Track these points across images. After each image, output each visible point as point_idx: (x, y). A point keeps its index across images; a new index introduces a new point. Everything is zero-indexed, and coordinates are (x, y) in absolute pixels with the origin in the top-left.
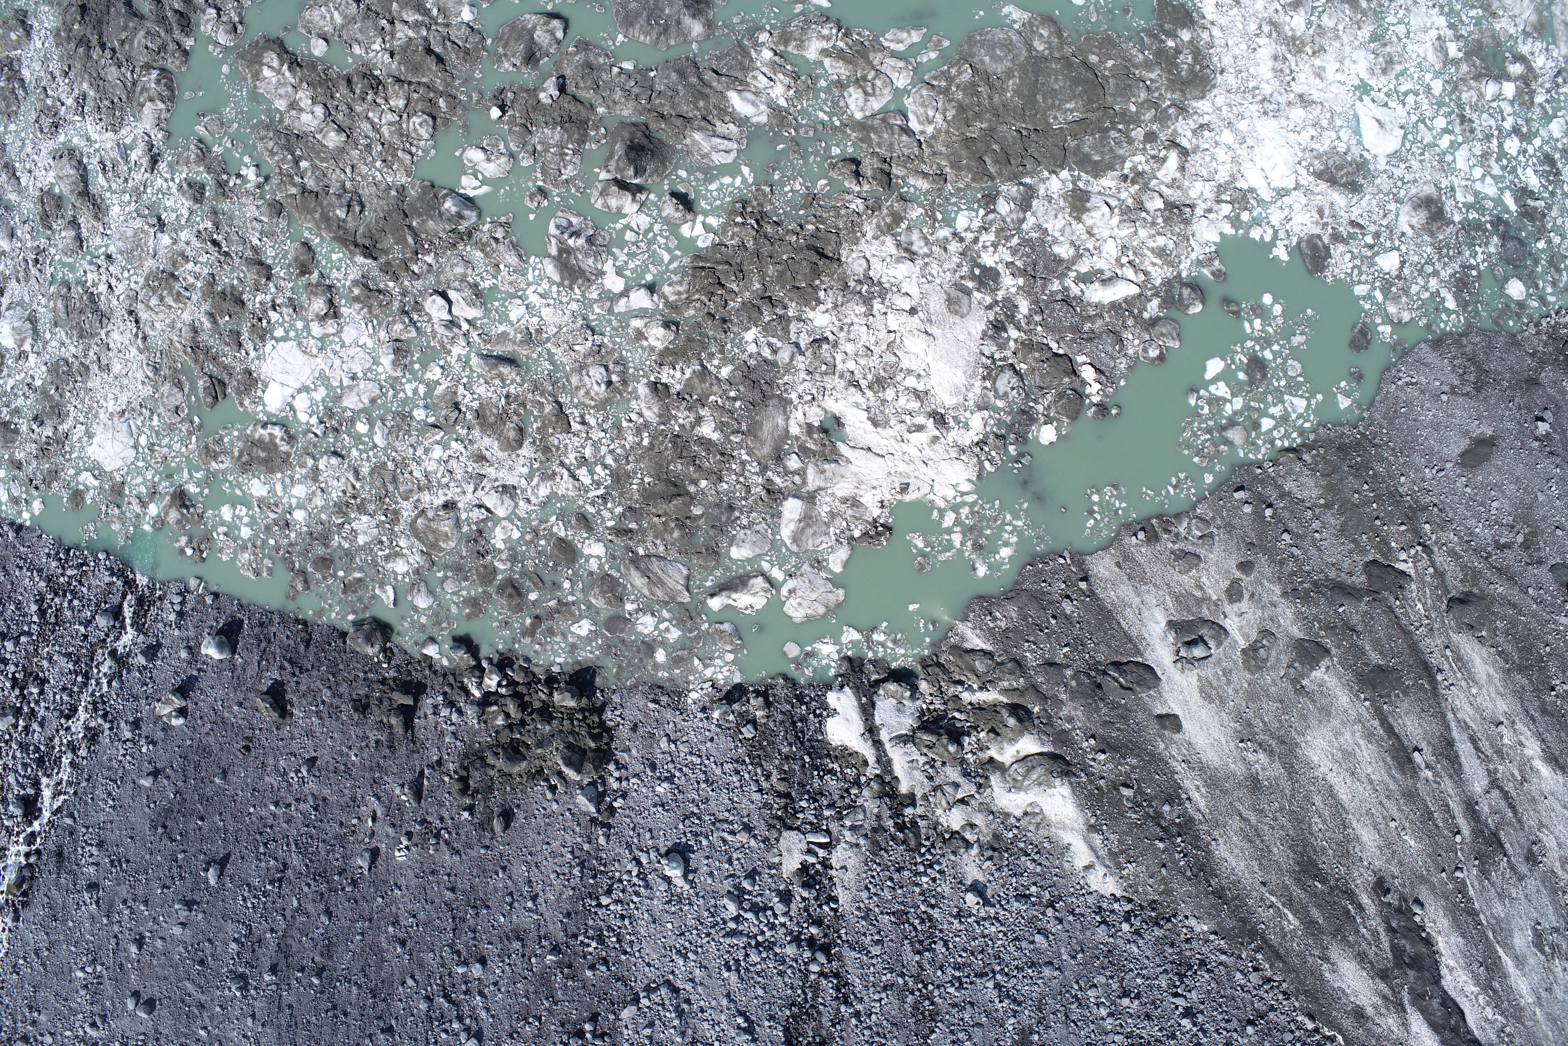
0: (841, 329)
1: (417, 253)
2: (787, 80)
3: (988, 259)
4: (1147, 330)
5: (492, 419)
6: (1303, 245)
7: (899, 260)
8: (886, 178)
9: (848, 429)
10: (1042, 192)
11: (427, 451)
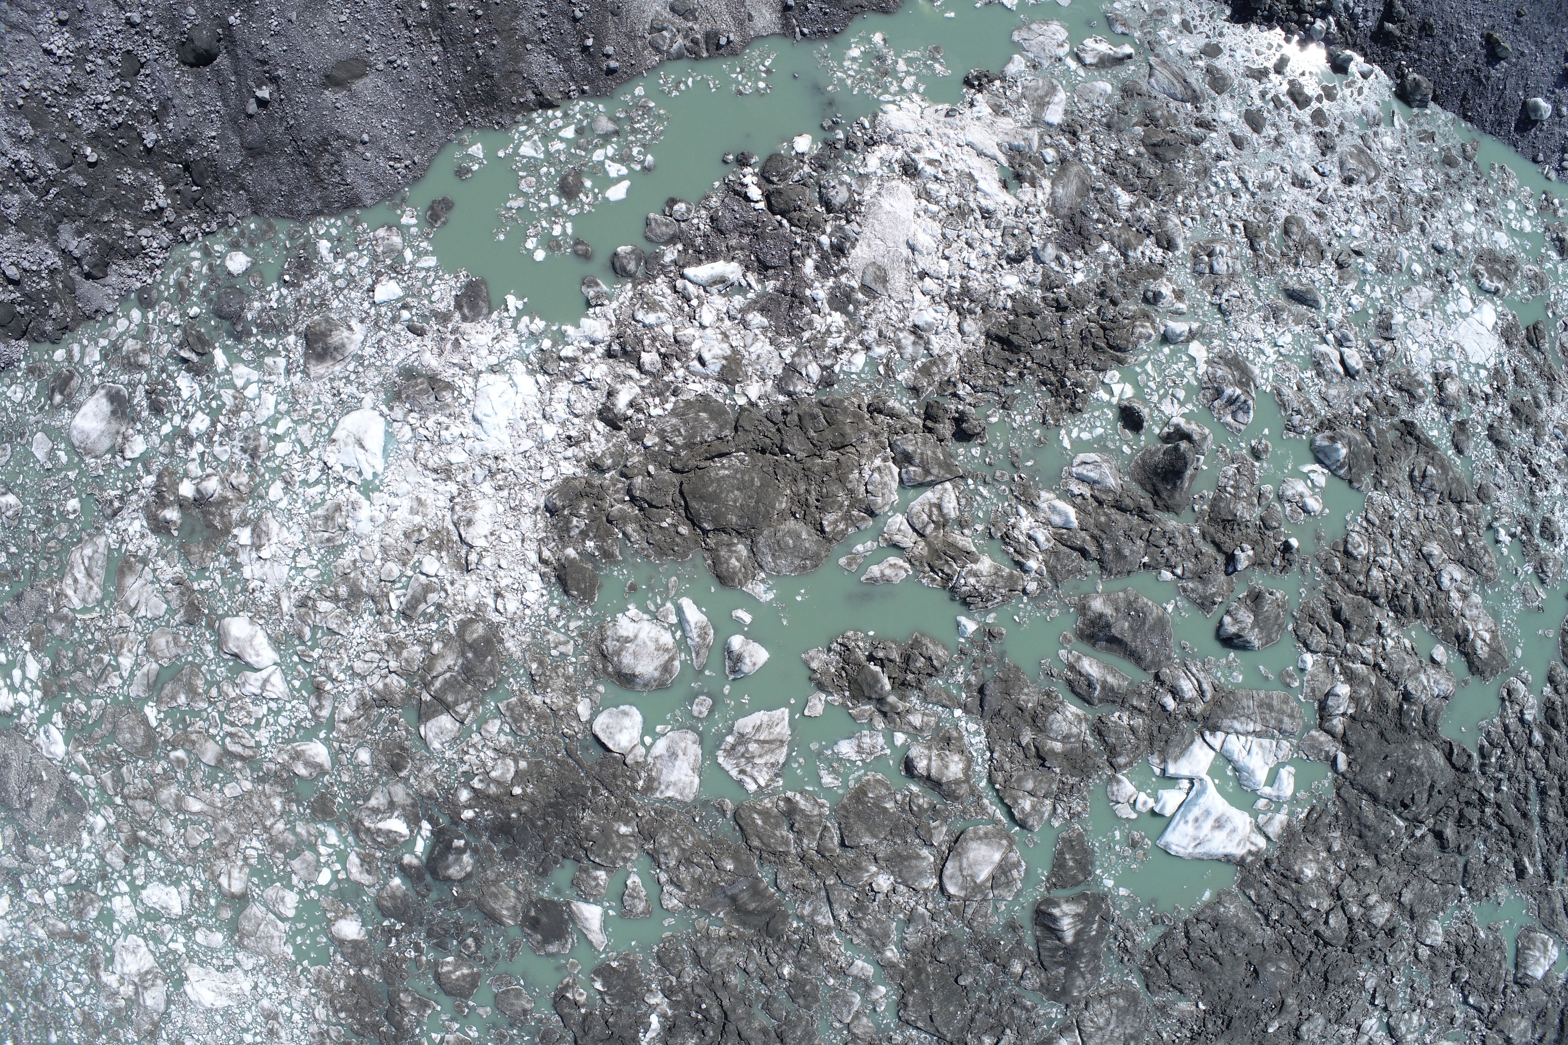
0: (994, 267)
1: (1367, 418)
2: (1016, 533)
3: (837, 319)
4: (682, 232)
5: (1310, 247)
6: (485, 311)
7: (930, 326)
8: (930, 415)
9: (996, 176)
10: (770, 383)
11: (1365, 234)
